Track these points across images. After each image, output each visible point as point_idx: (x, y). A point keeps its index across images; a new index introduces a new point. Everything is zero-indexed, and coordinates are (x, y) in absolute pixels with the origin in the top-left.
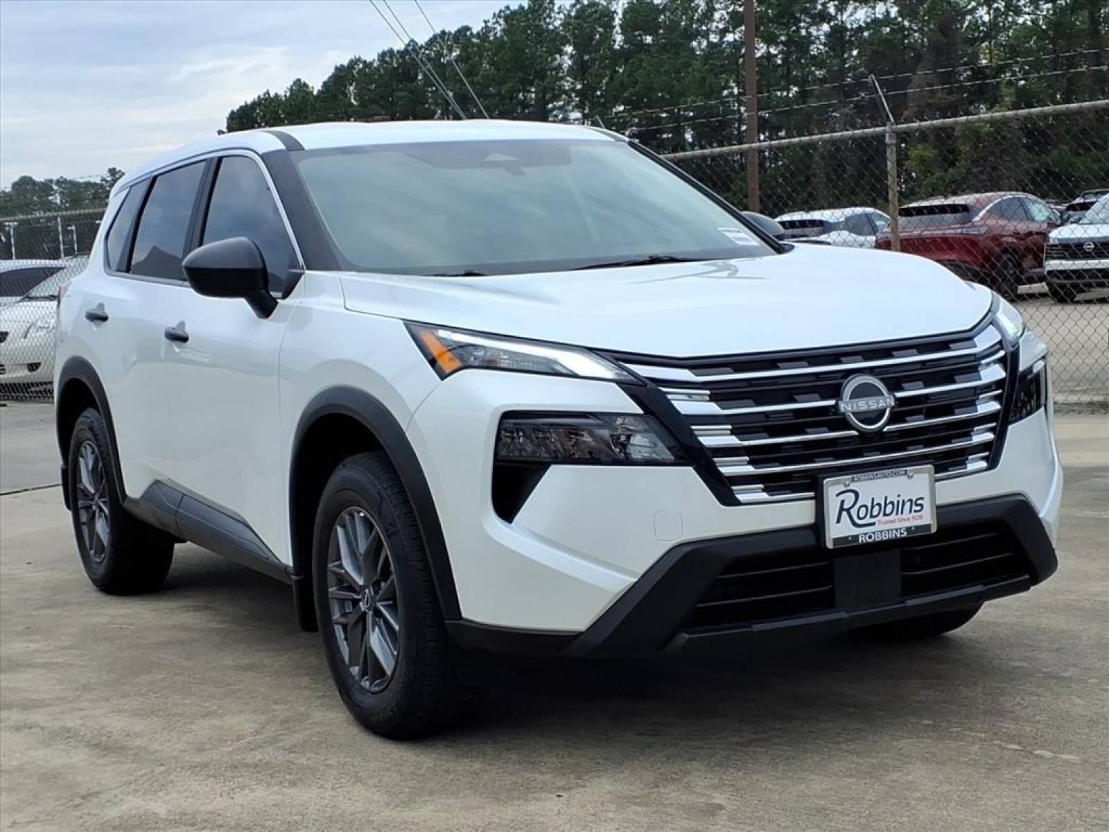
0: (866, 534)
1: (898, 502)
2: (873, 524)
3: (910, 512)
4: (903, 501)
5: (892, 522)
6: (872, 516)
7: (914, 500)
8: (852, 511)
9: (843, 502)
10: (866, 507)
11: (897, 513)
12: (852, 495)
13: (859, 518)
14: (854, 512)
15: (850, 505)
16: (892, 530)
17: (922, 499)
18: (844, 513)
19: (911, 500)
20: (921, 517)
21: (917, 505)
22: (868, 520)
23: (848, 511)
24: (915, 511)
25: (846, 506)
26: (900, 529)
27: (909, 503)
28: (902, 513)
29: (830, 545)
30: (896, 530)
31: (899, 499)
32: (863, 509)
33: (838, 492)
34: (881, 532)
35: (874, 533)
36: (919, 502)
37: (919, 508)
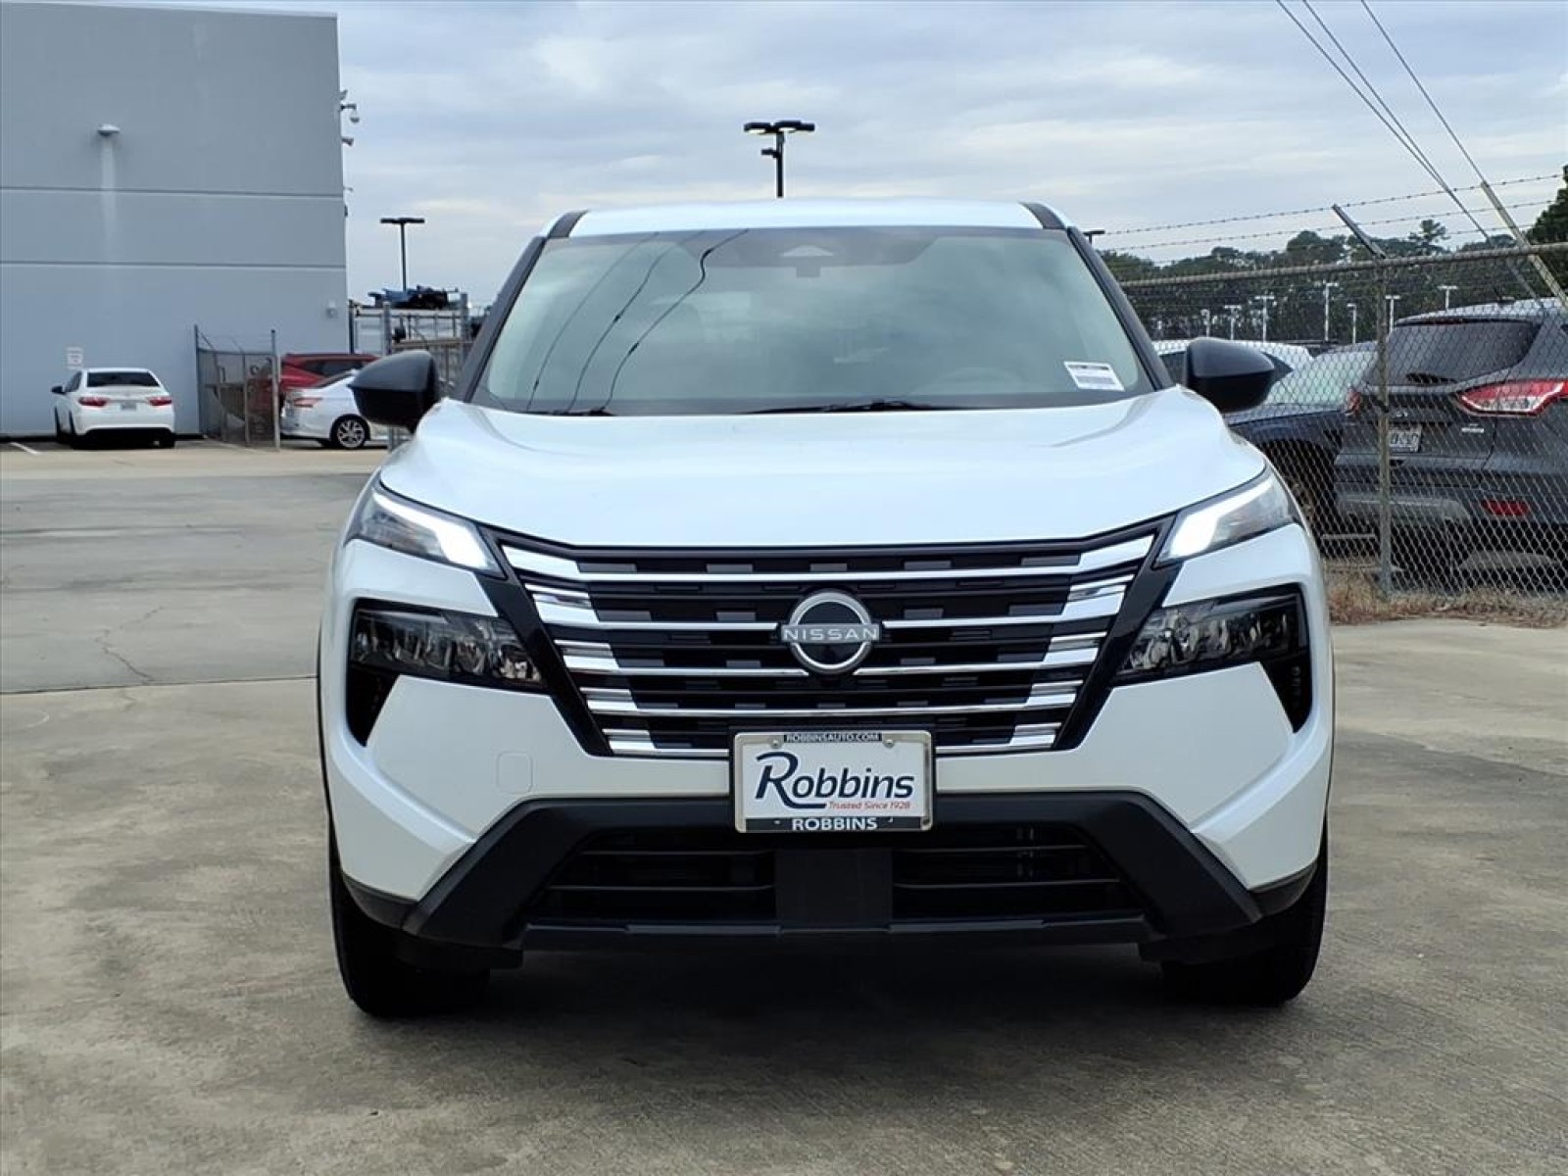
0: (805, 819)
1: (867, 779)
2: (822, 806)
3: (888, 795)
4: (876, 779)
5: (854, 806)
6: (819, 794)
7: (895, 779)
8: (783, 783)
9: (768, 769)
10: (810, 780)
11: (864, 795)
12: (787, 763)
13: (796, 794)
14: (787, 785)
15: (782, 774)
16: (851, 818)
17: (911, 779)
18: (770, 785)
19: (890, 780)
20: (907, 805)
21: (899, 786)
22: (812, 799)
23: (778, 782)
24: (897, 796)
25: (772, 776)
26: (866, 818)
27: (886, 783)
28: (873, 795)
29: (741, 827)
30: (859, 819)
31: (868, 774)
32: (805, 784)
33: (759, 754)
34: (832, 819)
35: (820, 819)
36: (903, 783)
37: (905, 792)
